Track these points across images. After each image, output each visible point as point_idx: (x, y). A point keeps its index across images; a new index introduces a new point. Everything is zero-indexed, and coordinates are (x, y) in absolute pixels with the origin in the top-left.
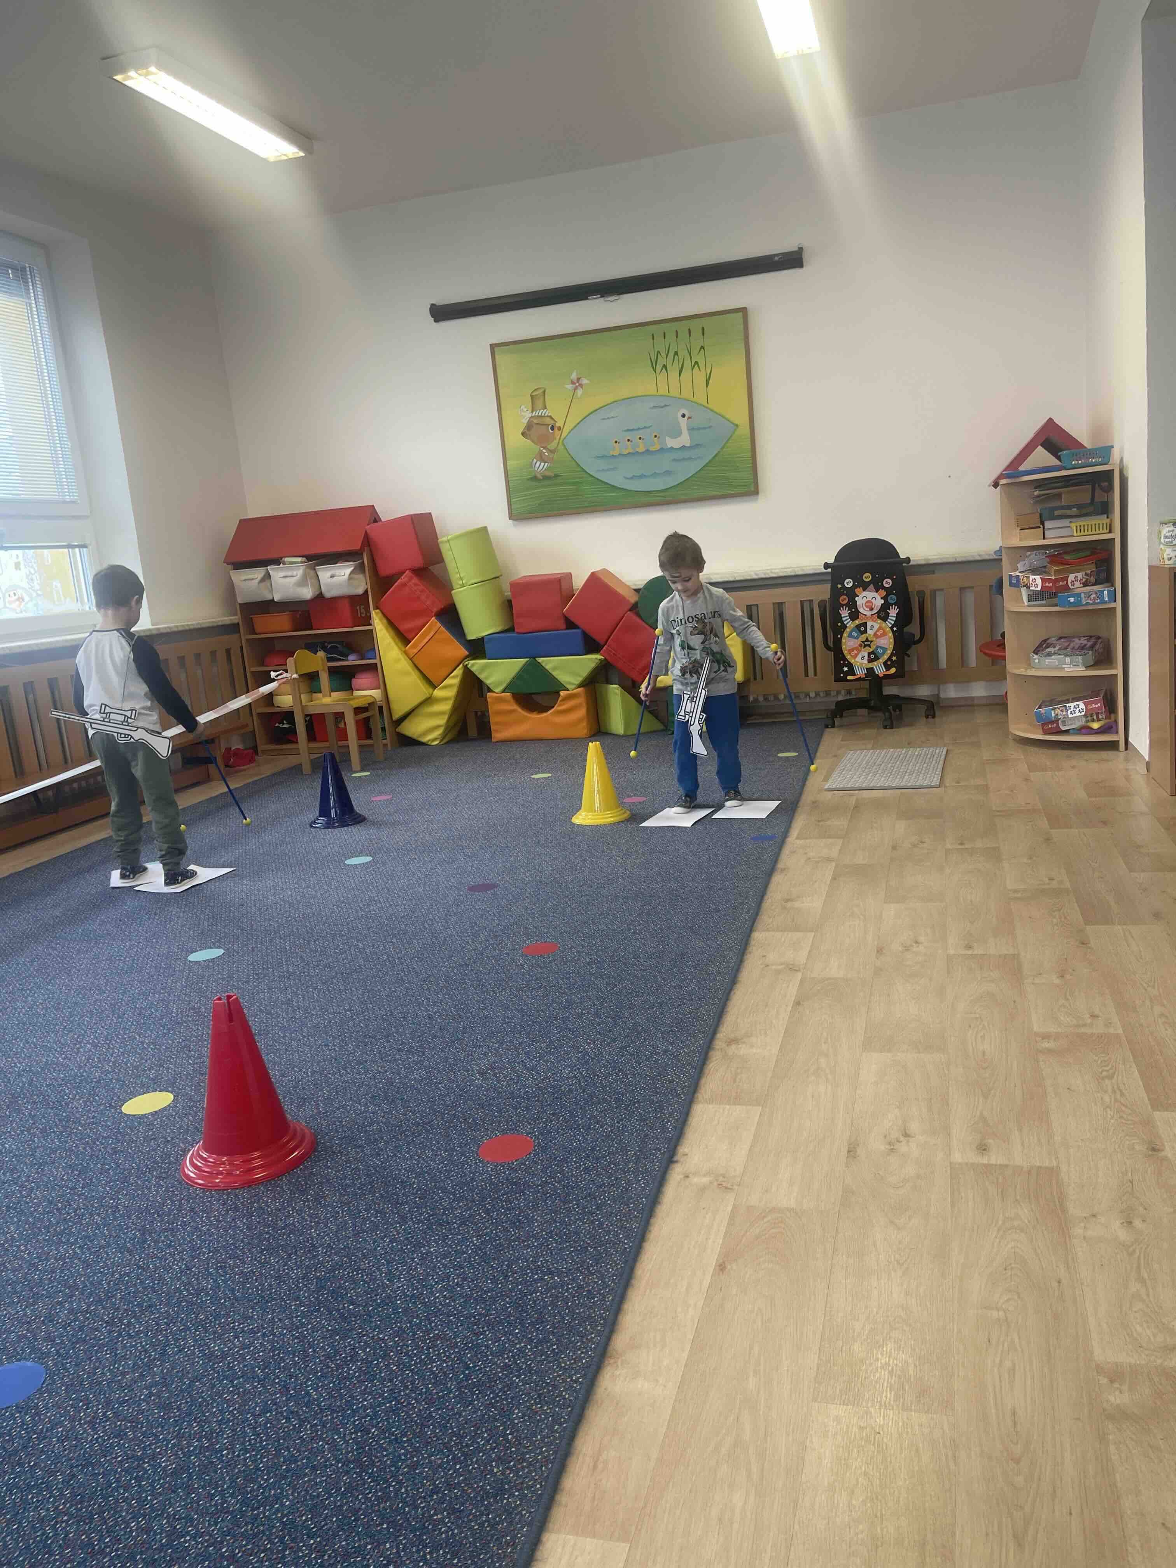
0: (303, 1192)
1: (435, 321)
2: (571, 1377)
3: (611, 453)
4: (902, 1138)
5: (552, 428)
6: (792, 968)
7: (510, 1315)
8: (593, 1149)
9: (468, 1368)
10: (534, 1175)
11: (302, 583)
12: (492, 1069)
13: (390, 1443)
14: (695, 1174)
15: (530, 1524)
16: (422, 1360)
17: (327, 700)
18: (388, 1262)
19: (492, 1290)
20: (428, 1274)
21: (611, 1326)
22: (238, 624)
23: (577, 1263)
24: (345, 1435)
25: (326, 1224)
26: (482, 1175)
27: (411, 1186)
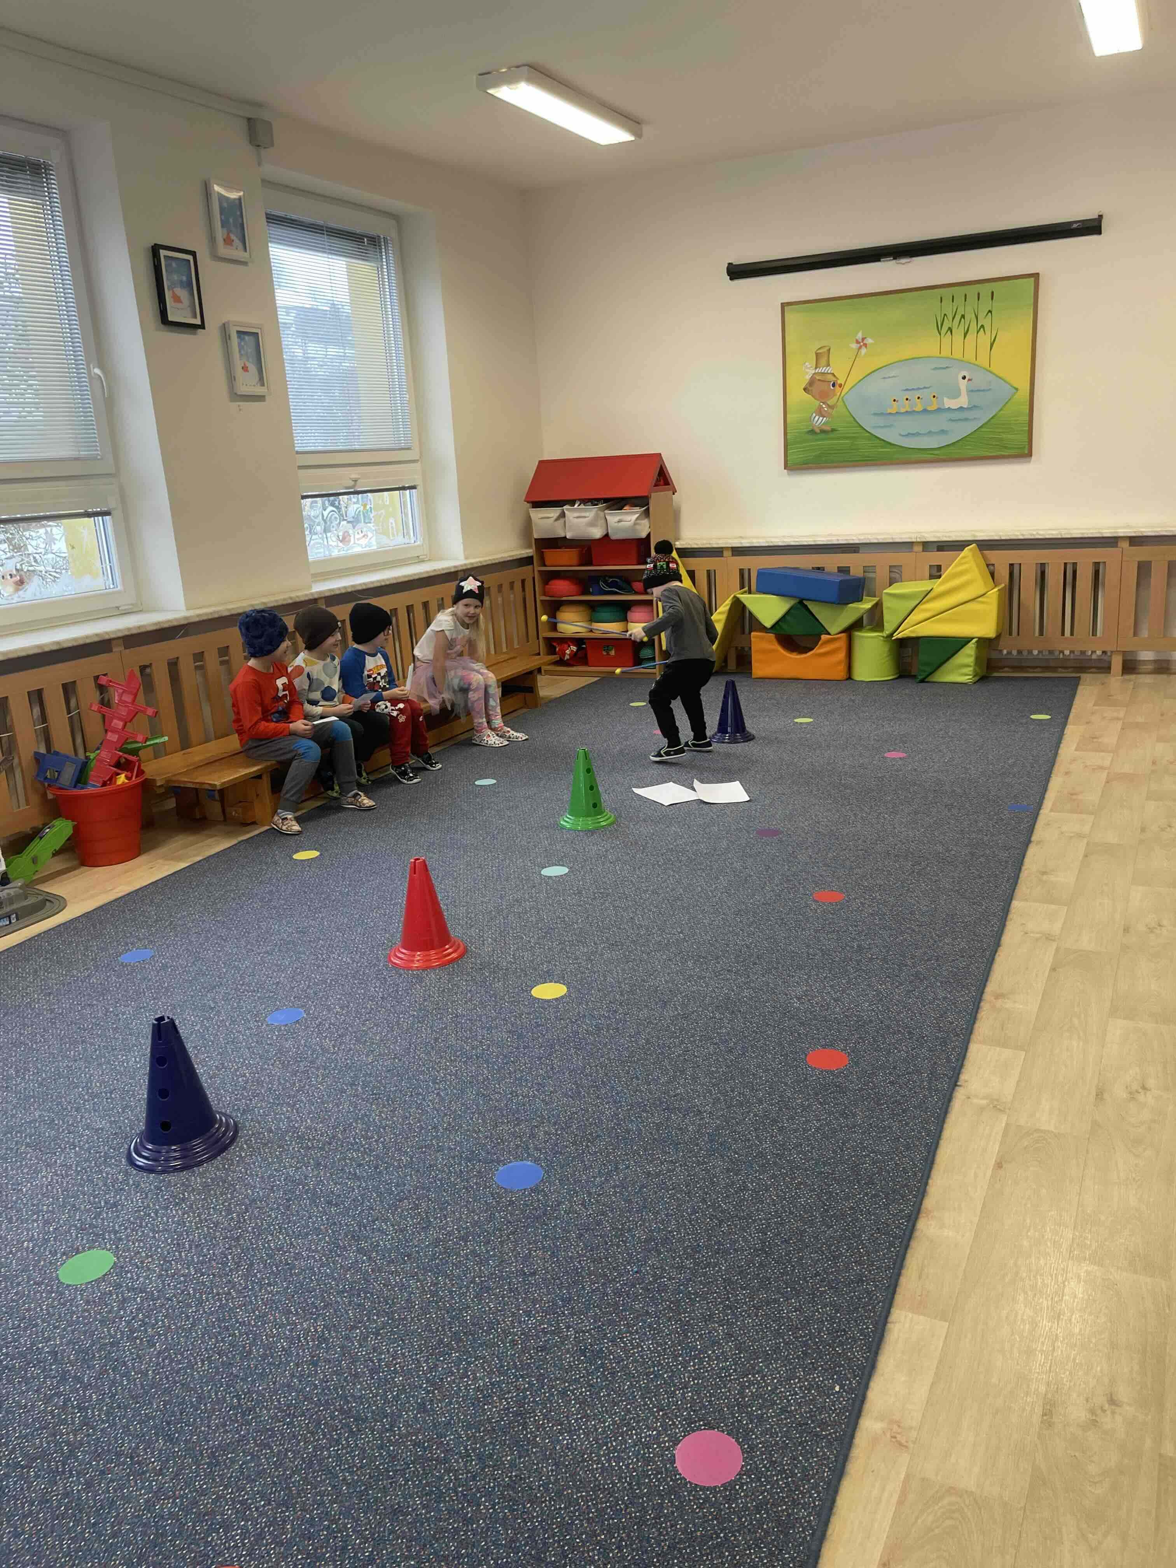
1: (731, 279)
2: (898, 1220)
3: (889, 411)
4: (1140, 1090)
5: (834, 385)
6: (1049, 938)
7: (849, 1176)
8: (895, 1068)
10: (852, 1082)
11: (592, 524)
12: (806, 995)
14: (976, 1096)
15: (883, 1302)
16: (793, 1196)
18: (756, 1130)
19: (832, 1158)
20: (786, 1142)
21: (922, 1193)
22: (532, 557)
23: (892, 1148)
24: (751, 1234)
25: (704, 1097)
26: (812, 1076)
27: (761, 1078)
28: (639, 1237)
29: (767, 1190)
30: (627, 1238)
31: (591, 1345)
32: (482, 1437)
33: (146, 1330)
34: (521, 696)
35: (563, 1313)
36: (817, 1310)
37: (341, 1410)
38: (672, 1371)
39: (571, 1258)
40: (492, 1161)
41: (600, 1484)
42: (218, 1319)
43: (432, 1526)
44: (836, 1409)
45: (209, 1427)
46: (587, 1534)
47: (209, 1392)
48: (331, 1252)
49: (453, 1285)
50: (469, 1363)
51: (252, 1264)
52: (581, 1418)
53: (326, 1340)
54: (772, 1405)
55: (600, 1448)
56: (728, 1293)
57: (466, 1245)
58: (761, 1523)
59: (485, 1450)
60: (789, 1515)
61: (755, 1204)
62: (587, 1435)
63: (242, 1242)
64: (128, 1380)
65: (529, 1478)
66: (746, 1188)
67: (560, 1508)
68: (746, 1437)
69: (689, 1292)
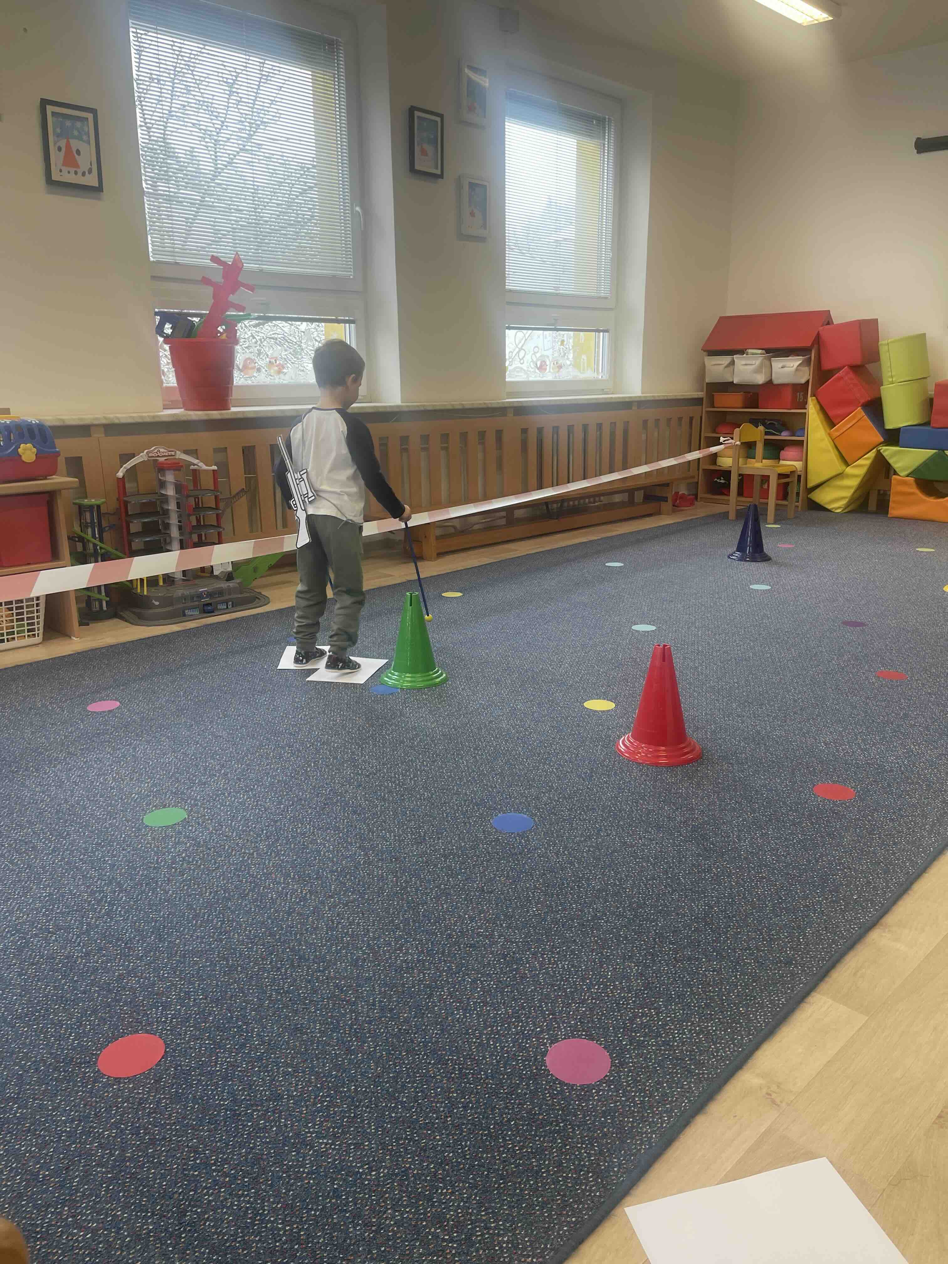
0: (690, 778)
1: (918, 153)
2: (850, 925)
7: (815, 882)
8: (900, 809)
9: (781, 899)
10: (851, 812)
11: (758, 371)
12: (835, 743)
13: (725, 918)
15: (804, 985)
16: (751, 885)
17: (758, 465)
18: (739, 831)
19: (806, 865)
20: (764, 845)
21: (886, 911)
22: (703, 398)
23: (870, 869)
24: (698, 905)
25: (702, 799)
26: (813, 802)
27: (762, 795)
28: (594, 887)
30: (583, 885)
31: (514, 953)
32: (391, 995)
33: (183, 864)
35: (501, 925)
36: (736, 976)
37: (292, 950)
38: (576, 988)
39: (527, 888)
40: (495, 809)
41: (472, 1054)
42: (235, 869)
43: (320, 1047)
44: (717, 1055)
45: (192, 936)
46: (442, 1088)
47: (204, 913)
48: (339, 844)
49: (421, 886)
50: (407, 942)
52: (479, 1003)
53: (305, 900)
54: (656, 1037)
55: (486, 1027)
56: (656, 943)
57: (445, 861)
59: (389, 1005)
60: (633, 1127)
61: (712, 884)
62: (479, 1016)
63: (279, 824)
64: (153, 893)
65: (415, 1033)
66: (709, 871)
67: (430, 1063)
68: (620, 1055)
69: (620, 935)
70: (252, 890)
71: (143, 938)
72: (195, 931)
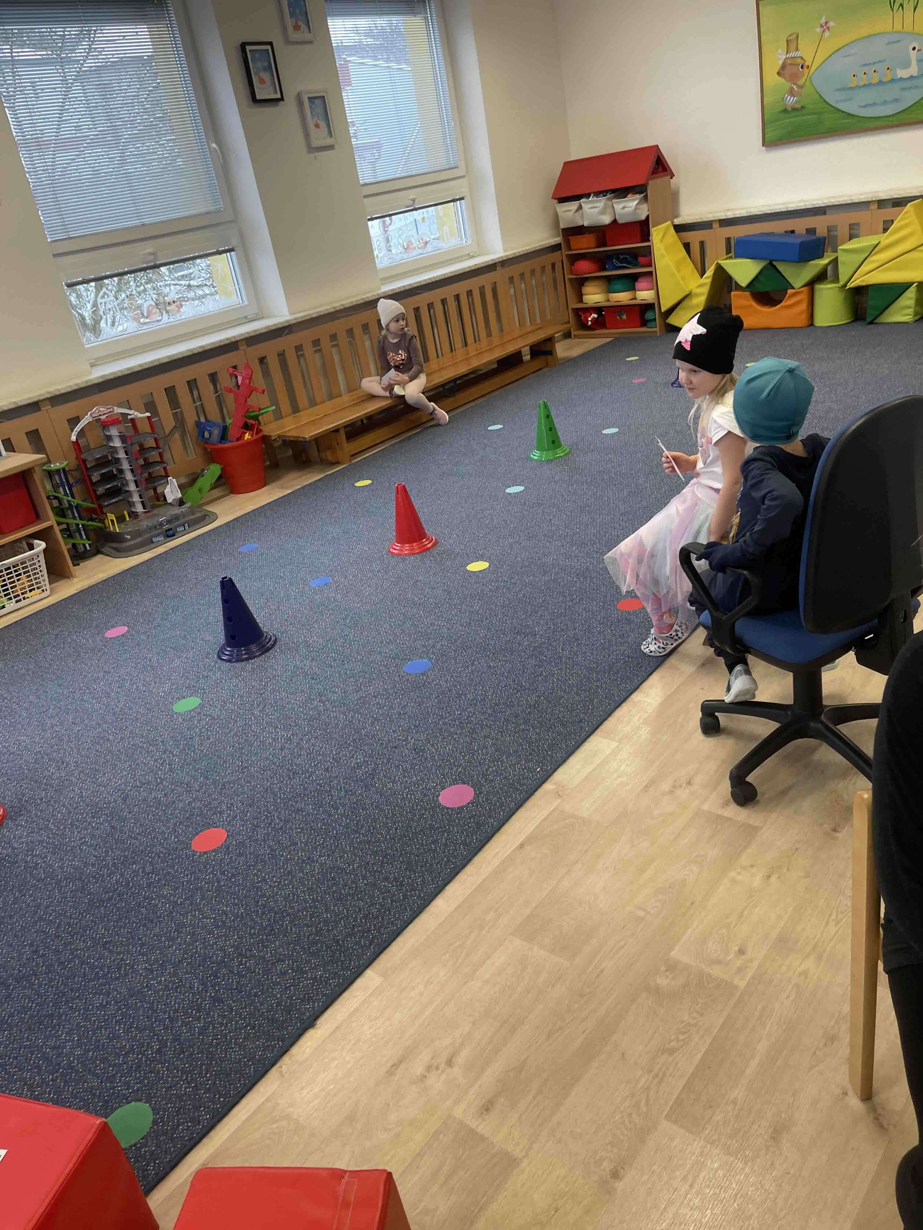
2: (621, 693)
5: (802, 67)
9: (583, 684)
11: (603, 213)
13: (547, 702)
15: (587, 732)
16: (566, 679)
18: (564, 644)
20: (578, 650)
22: (560, 244)
24: (532, 698)
25: (542, 626)
26: (615, 614)
27: (583, 615)
28: (469, 698)
29: (553, 676)
30: (462, 698)
31: (420, 746)
32: (350, 783)
33: (207, 733)
34: (543, 358)
35: (412, 732)
36: (549, 735)
37: (288, 770)
38: (456, 759)
39: (428, 707)
40: (406, 659)
41: (399, 804)
42: (242, 729)
43: (314, 816)
45: (225, 773)
46: (383, 823)
47: (229, 759)
48: (306, 701)
49: (361, 718)
50: (356, 752)
51: (265, 706)
52: (401, 777)
53: (290, 740)
54: (500, 776)
55: (405, 789)
57: (375, 700)
58: (469, 823)
59: (349, 788)
60: (484, 821)
61: (542, 683)
62: (401, 784)
63: (263, 695)
64: (194, 753)
65: (366, 800)
66: (541, 674)
68: (480, 788)
69: (483, 724)
70: (256, 740)
71: (196, 780)
72: (226, 770)
